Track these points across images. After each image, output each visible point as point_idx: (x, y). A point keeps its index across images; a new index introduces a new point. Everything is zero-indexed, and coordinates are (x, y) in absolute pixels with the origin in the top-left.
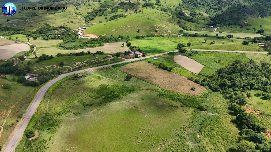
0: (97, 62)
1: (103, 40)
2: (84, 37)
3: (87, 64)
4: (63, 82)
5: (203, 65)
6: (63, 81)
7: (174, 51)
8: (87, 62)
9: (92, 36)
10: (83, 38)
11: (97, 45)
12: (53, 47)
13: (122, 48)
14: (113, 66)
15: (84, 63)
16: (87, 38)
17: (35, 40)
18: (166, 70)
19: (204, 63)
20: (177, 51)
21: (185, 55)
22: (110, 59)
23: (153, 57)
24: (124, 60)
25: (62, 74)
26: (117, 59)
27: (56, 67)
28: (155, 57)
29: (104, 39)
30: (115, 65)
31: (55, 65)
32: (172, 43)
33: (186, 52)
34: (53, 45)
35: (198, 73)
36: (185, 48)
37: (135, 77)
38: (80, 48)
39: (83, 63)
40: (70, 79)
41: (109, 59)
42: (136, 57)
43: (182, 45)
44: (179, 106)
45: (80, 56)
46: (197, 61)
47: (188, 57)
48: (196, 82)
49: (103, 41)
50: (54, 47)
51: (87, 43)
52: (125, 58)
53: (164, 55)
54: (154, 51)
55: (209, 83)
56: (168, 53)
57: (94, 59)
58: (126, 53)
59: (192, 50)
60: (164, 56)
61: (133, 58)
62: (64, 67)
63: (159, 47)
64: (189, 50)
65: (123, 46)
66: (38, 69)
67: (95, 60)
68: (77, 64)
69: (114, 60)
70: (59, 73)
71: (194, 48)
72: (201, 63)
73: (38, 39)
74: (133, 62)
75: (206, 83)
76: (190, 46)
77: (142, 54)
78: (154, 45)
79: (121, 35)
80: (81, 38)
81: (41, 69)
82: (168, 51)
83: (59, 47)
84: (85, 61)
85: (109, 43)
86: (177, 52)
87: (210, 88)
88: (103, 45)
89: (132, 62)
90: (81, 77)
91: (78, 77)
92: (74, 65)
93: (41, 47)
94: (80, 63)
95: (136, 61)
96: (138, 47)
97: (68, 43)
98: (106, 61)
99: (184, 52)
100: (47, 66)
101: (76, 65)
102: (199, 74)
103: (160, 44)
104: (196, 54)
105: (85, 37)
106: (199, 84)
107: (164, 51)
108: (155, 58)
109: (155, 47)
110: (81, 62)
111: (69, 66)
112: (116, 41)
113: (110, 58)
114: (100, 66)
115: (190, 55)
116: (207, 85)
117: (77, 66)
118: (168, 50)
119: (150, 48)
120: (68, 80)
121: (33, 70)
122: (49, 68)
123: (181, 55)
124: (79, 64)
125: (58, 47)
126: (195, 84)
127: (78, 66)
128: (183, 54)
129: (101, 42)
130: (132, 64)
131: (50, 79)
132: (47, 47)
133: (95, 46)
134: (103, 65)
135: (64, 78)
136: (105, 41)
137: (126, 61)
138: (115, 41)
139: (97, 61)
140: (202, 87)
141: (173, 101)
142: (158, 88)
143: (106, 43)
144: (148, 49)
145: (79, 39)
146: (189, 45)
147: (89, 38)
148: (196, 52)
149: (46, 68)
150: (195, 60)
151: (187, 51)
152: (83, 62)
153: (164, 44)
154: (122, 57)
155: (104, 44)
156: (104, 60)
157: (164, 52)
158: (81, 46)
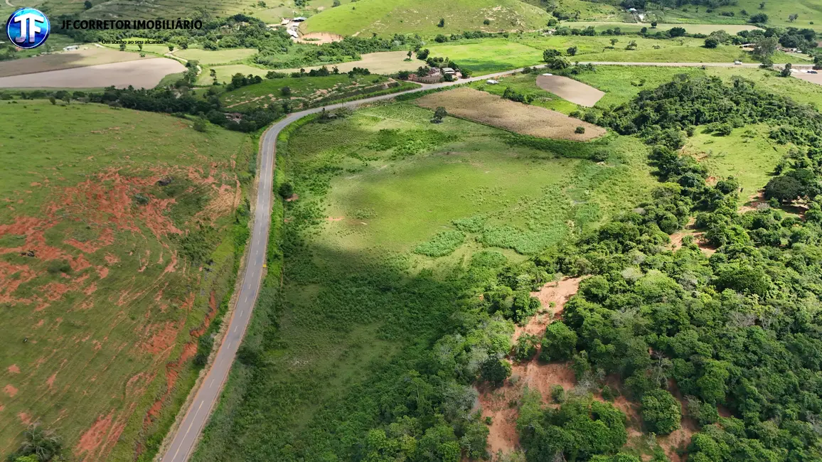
0: (360, 89)
1: (356, 46)
2: (306, 40)
3: (341, 94)
4: (301, 126)
5: (605, 91)
6: (300, 123)
7: (537, 67)
8: (339, 90)
9: (327, 39)
10: (305, 42)
11: (346, 57)
12: (238, 64)
13: (407, 64)
14: (399, 96)
15: (334, 92)
16: (313, 42)
17: (185, 50)
18: (519, 101)
19: (606, 88)
20: (542, 66)
21: (563, 75)
22: (389, 83)
23: (488, 79)
24: (420, 86)
25: (292, 111)
26: (403, 85)
27: (275, 99)
28: (492, 78)
29: (360, 45)
30: (402, 95)
31: (271, 95)
32: (529, 49)
33: (564, 67)
34: (237, 60)
35: (592, 106)
36: (562, 58)
37: (453, 116)
39: (330, 92)
40: (312, 122)
41: (386, 84)
42: (448, 78)
43: (555, 51)
44: (551, 157)
45: (321, 78)
46: (590, 85)
47: (569, 77)
48: (588, 119)
50: (242, 63)
51: (320, 54)
52: (421, 82)
53: (514, 74)
54: (489, 67)
55: (614, 120)
56: (522, 70)
57: (354, 82)
58: (422, 72)
59: (580, 63)
60: (513, 77)
61: (441, 82)
62: (292, 98)
63: (499, 60)
64: (573, 63)
65: (409, 60)
66: (237, 105)
67: (355, 84)
68: (318, 93)
69: (396, 85)
70: (287, 110)
71: (583, 59)
72: (598, 88)
73: (191, 48)
74: (443, 88)
75: (608, 120)
76: (573, 55)
77: (459, 74)
78: (485, 55)
79: (398, 35)
80: (298, 42)
81: (242, 103)
82: (520, 67)
83: (255, 63)
84: (335, 87)
85: (373, 53)
86: (543, 69)
87: (617, 128)
88: (360, 58)
89: (439, 90)
90: (335, 118)
91: (328, 118)
92: (312, 94)
94: (325, 91)
95: (448, 88)
96: (447, 59)
97: (272, 54)
98: (380, 88)
99: (559, 68)
100: (254, 97)
101: (316, 96)
102: (595, 107)
103: (498, 53)
104: (590, 72)
105: (310, 40)
106: (592, 123)
107: (512, 66)
108: (492, 81)
109: (490, 59)
110: (327, 89)
111: (303, 97)
112: (389, 48)
113: (388, 81)
114: (369, 97)
115: (575, 72)
116: (610, 125)
117: (320, 96)
118: (521, 64)
119: (477, 62)
120: (308, 122)
121: (226, 106)
122: (260, 101)
123: (554, 74)
124: (322, 93)
125: (252, 64)
126: (585, 123)
127: (322, 98)
128: (557, 72)
129: (352, 51)
130: (441, 93)
131: (272, 121)
132: (224, 64)
133: (341, 60)
134: (375, 96)
135: (301, 119)
137: (425, 87)
138: (386, 48)
139: (360, 87)
140: (599, 128)
141: (538, 151)
142: (506, 132)
143: (364, 53)
144: (473, 64)
145: (295, 45)
146: (572, 52)
147: (319, 43)
148: (590, 67)
149: (253, 100)
150: (587, 84)
151: (567, 65)
152: (330, 89)
153: (509, 52)
154: (413, 80)
155: (362, 56)
157: (511, 69)
158: (306, 61)
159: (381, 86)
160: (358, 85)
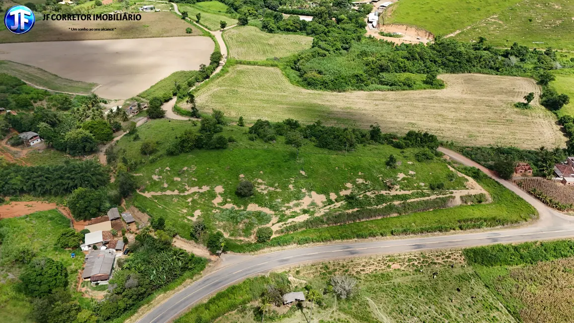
0: (396, 203)
1: (444, 60)
2: (382, 34)
3: (350, 211)
6: (204, 315)
8: (350, 200)
9: (410, 37)
10: (379, 37)
12: (272, 66)
13: (519, 116)
14: (473, 248)
15: (338, 204)
16: (389, 39)
22: (464, 192)
24: (531, 215)
26: (496, 200)
27: (221, 200)
29: (451, 58)
31: (219, 189)
34: (276, 59)
38: (352, 86)
39: (330, 202)
41: (458, 194)
45: (333, 156)
49: (444, 64)
50: (276, 66)
51: (383, 69)
52: (538, 197)
62: (251, 207)
65: (526, 106)
66: (159, 193)
67: (389, 188)
68: (306, 202)
69: (479, 199)
73: (250, 25)
79: (519, 45)
80: (370, 37)
81: (168, 193)
83: (292, 68)
84: (346, 189)
85: (466, 75)
88: (441, 86)
92: (291, 204)
93: (241, 63)
94: (320, 199)
97: (322, 56)
100: (192, 185)
101: (297, 210)
105: (386, 35)
110: (328, 194)
111: (270, 208)
112: (497, 69)
113: (465, 187)
117: (305, 212)
121: (143, 191)
122: (196, 197)
124: (313, 204)
125: (289, 69)
127: (306, 217)
129: (434, 68)
132: (255, 64)
133: (409, 85)
136: (451, 64)
137: (548, 223)
138: (491, 68)
139: (397, 197)
143: (453, 72)
145: (363, 41)
147: (397, 41)
149: (186, 193)
152: (333, 196)
154: (519, 185)
155: (446, 78)
156: (433, 197)
158: (357, 80)
159: (442, 199)
160: (396, 191)
